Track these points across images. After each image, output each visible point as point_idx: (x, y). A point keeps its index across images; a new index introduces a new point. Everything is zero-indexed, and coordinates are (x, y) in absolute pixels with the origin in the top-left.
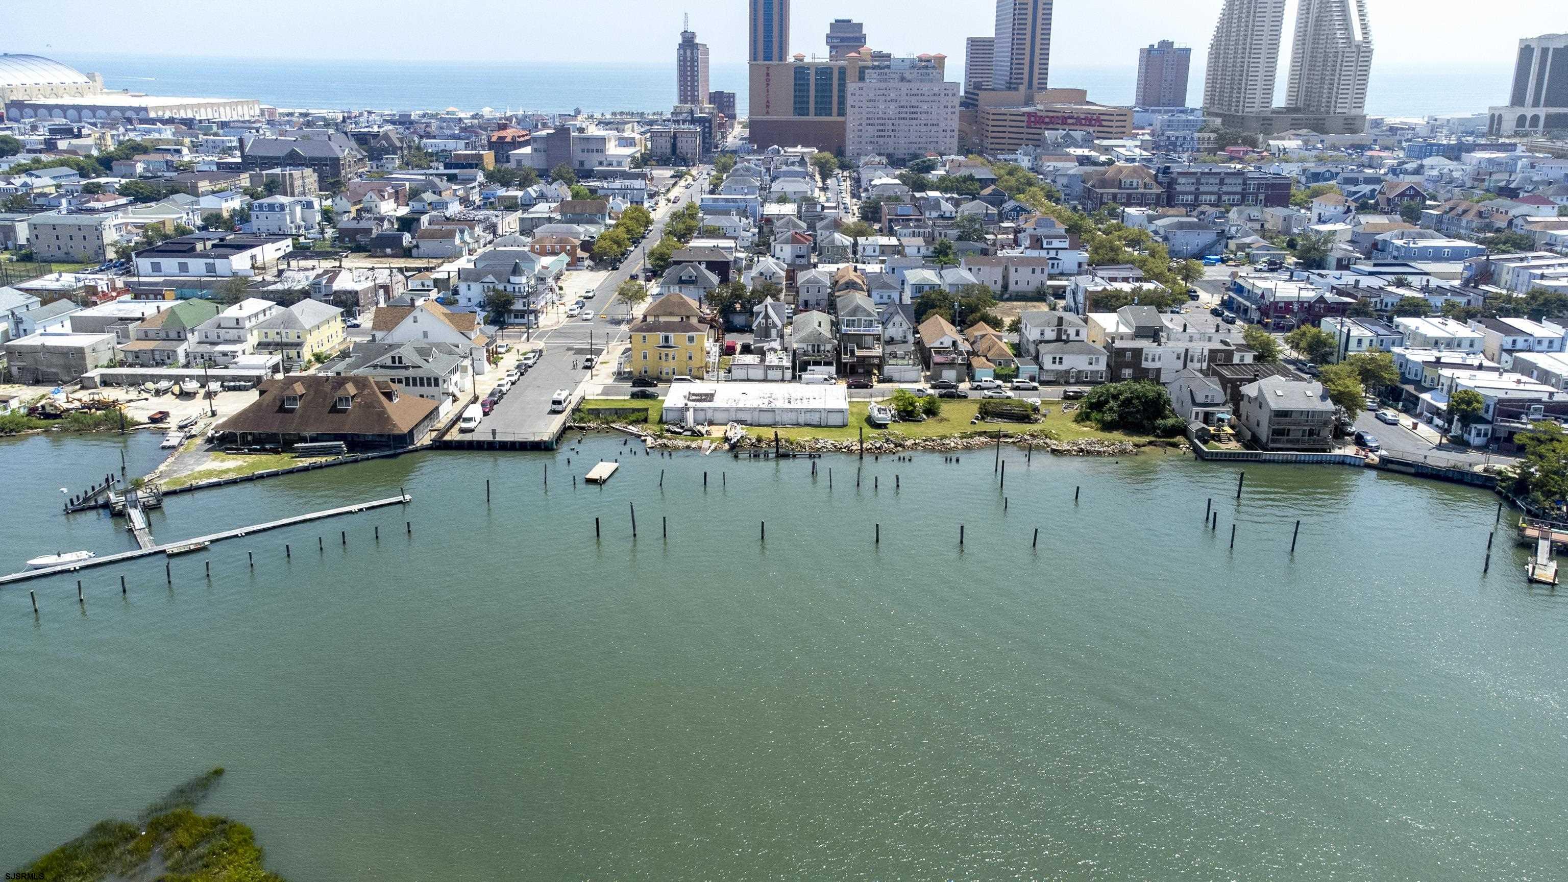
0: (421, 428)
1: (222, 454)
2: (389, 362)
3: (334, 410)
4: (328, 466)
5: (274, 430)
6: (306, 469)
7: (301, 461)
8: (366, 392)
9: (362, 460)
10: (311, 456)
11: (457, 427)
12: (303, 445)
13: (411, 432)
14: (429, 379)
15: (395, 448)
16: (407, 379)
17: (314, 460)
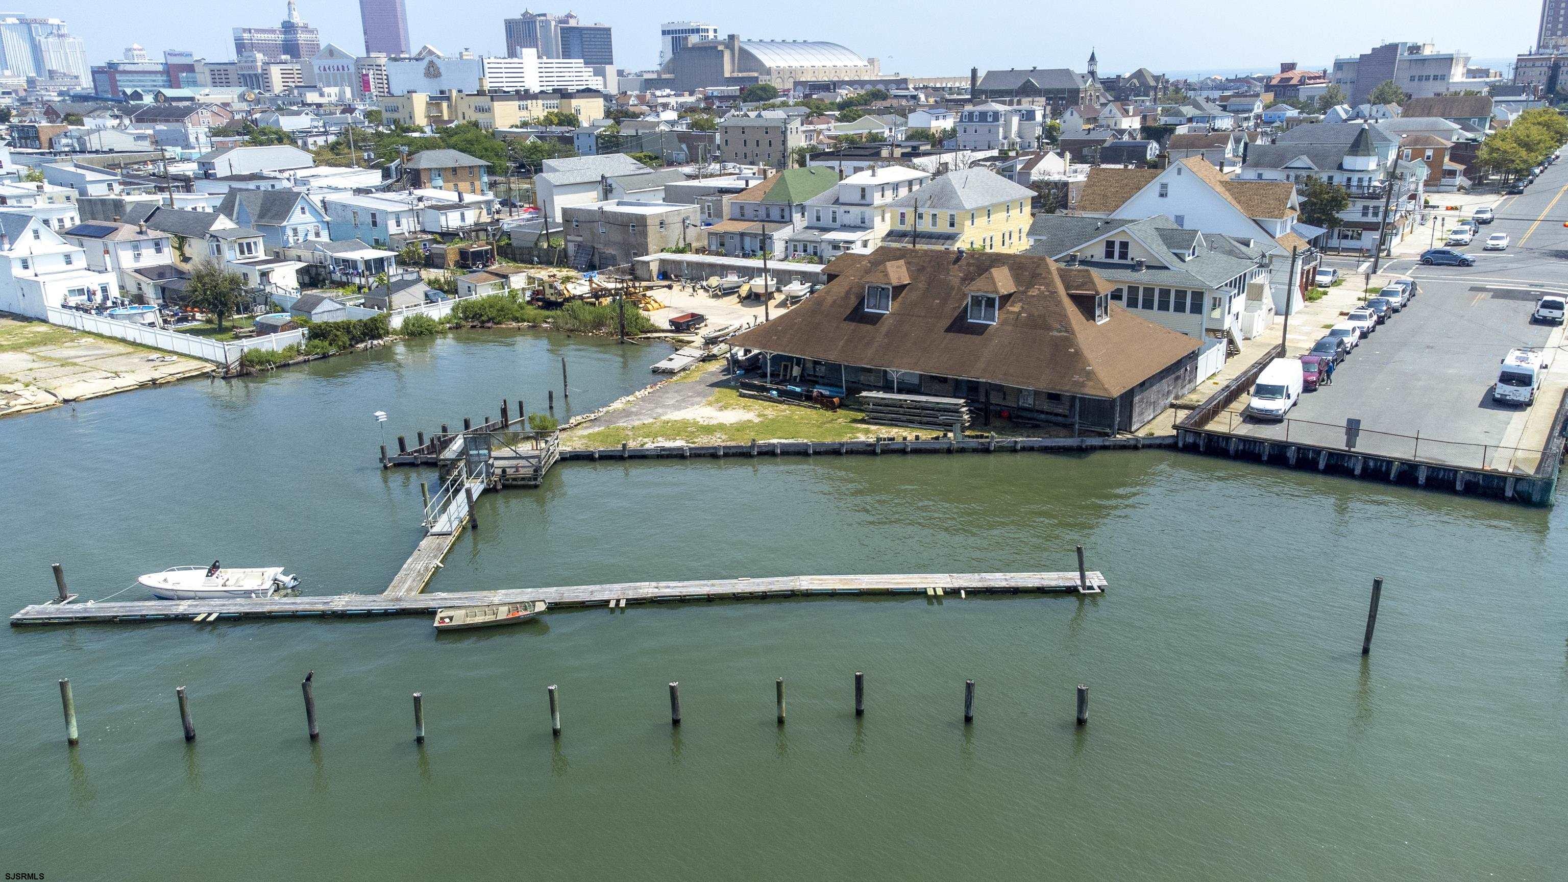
0: (1152, 393)
1: (734, 393)
2: (1099, 253)
3: (960, 325)
4: (919, 451)
5: (832, 356)
6: (869, 451)
7: (867, 432)
8: (1034, 292)
9: (1001, 450)
10: (893, 423)
11: (1238, 405)
12: (881, 395)
13: (1128, 398)
14: (1181, 294)
15: (1083, 433)
16: (1133, 290)
17: (885, 432)
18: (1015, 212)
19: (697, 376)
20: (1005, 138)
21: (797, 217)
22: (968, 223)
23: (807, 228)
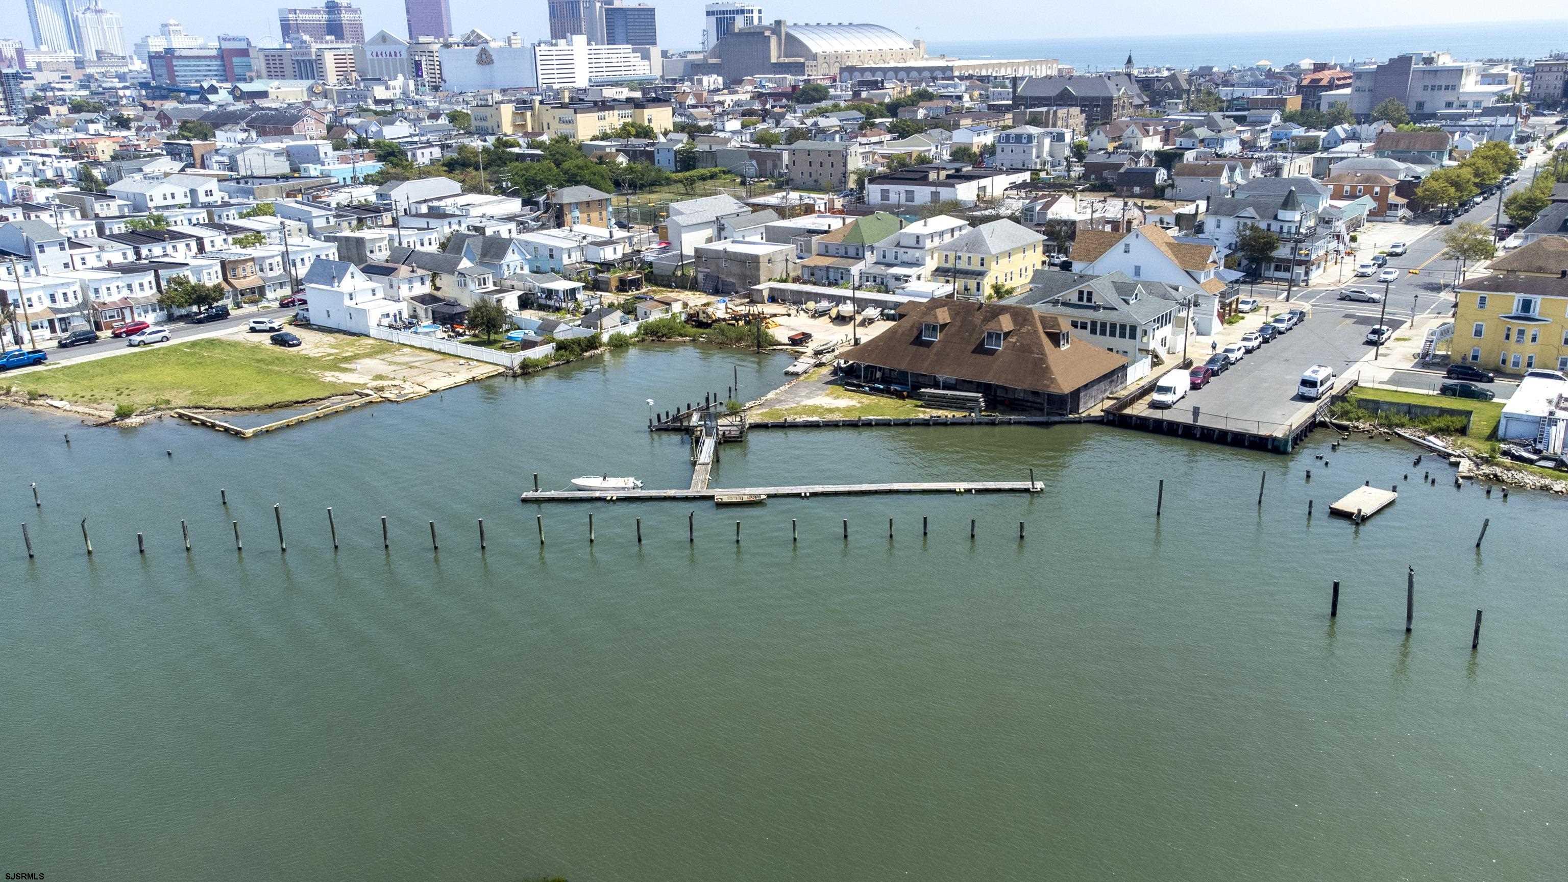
0: (1093, 391)
1: (841, 389)
2: (1074, 299)
3: (980, 349)
4: (955, 423)
5: (903, 367)
6: (925, 423)
7: (924, 412)
8: (1024, 330)
9: (1002, 423)
10: (940, 407)
11: (1148, 399)
12: (933, 391)
13: (1076, 394)
14: (1123, 327)
15: (1048, 414)
16: (1094, 324)
17: (936, 413)
18: (1029, 253)
19: (815, 377)
20: (1038, 157)
21: (868, 254)
22: (994, 264)
23: (876, 263)
